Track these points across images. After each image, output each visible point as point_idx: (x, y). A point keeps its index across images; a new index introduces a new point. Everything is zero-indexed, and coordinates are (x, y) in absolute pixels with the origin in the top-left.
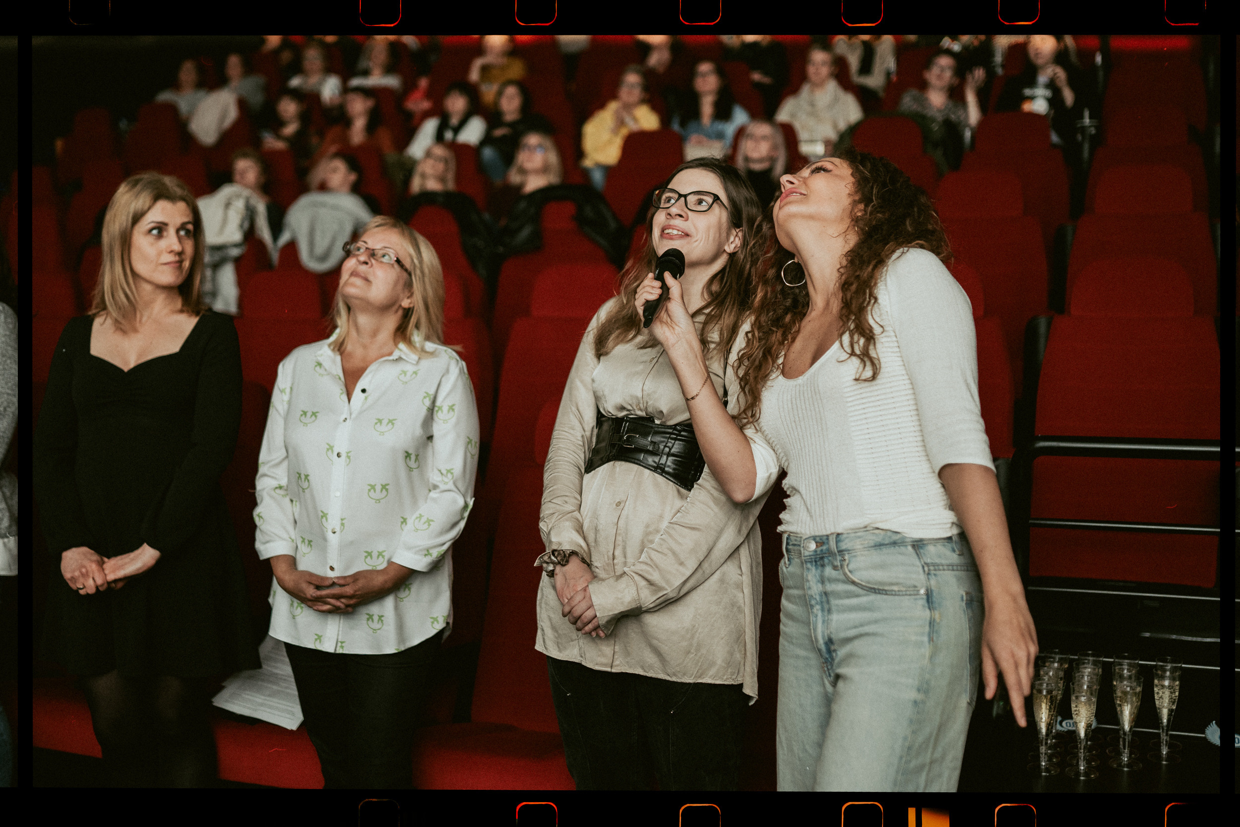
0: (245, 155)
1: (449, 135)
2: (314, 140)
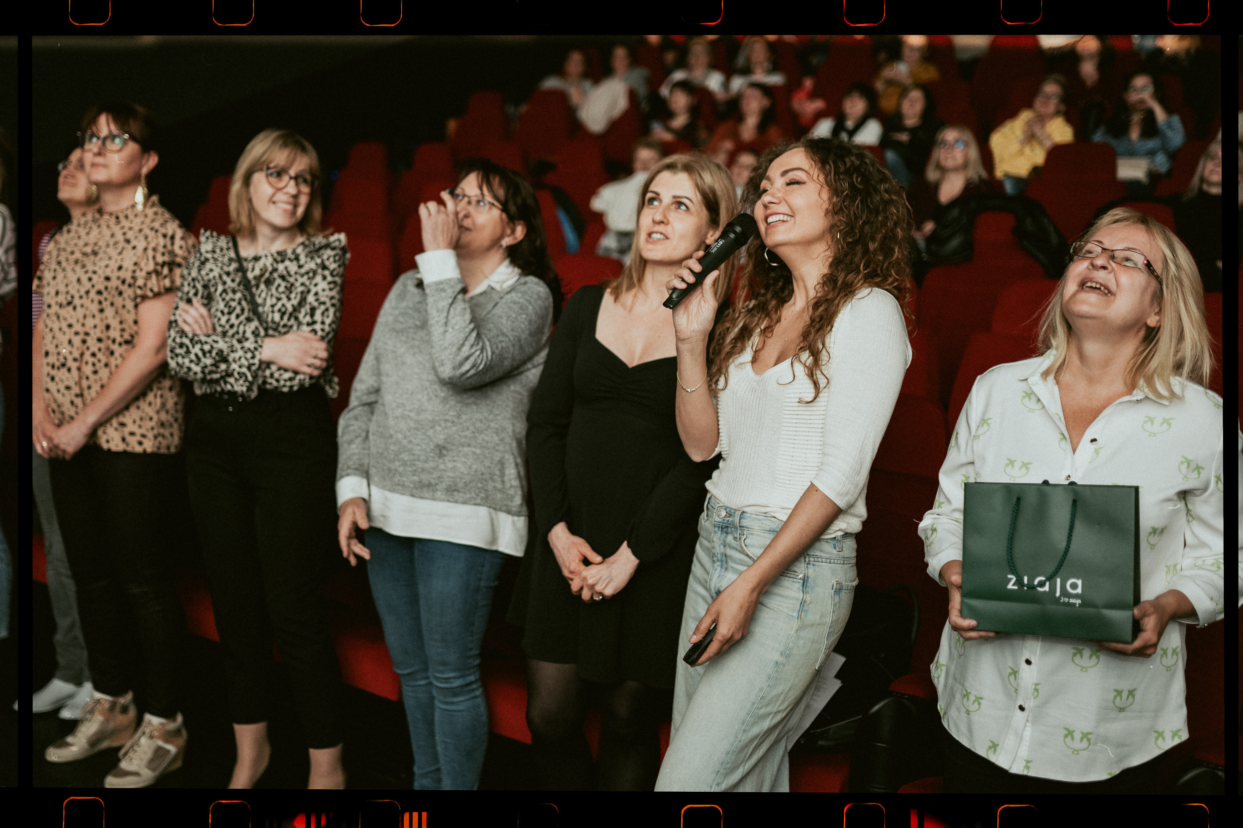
1: (844, 136)
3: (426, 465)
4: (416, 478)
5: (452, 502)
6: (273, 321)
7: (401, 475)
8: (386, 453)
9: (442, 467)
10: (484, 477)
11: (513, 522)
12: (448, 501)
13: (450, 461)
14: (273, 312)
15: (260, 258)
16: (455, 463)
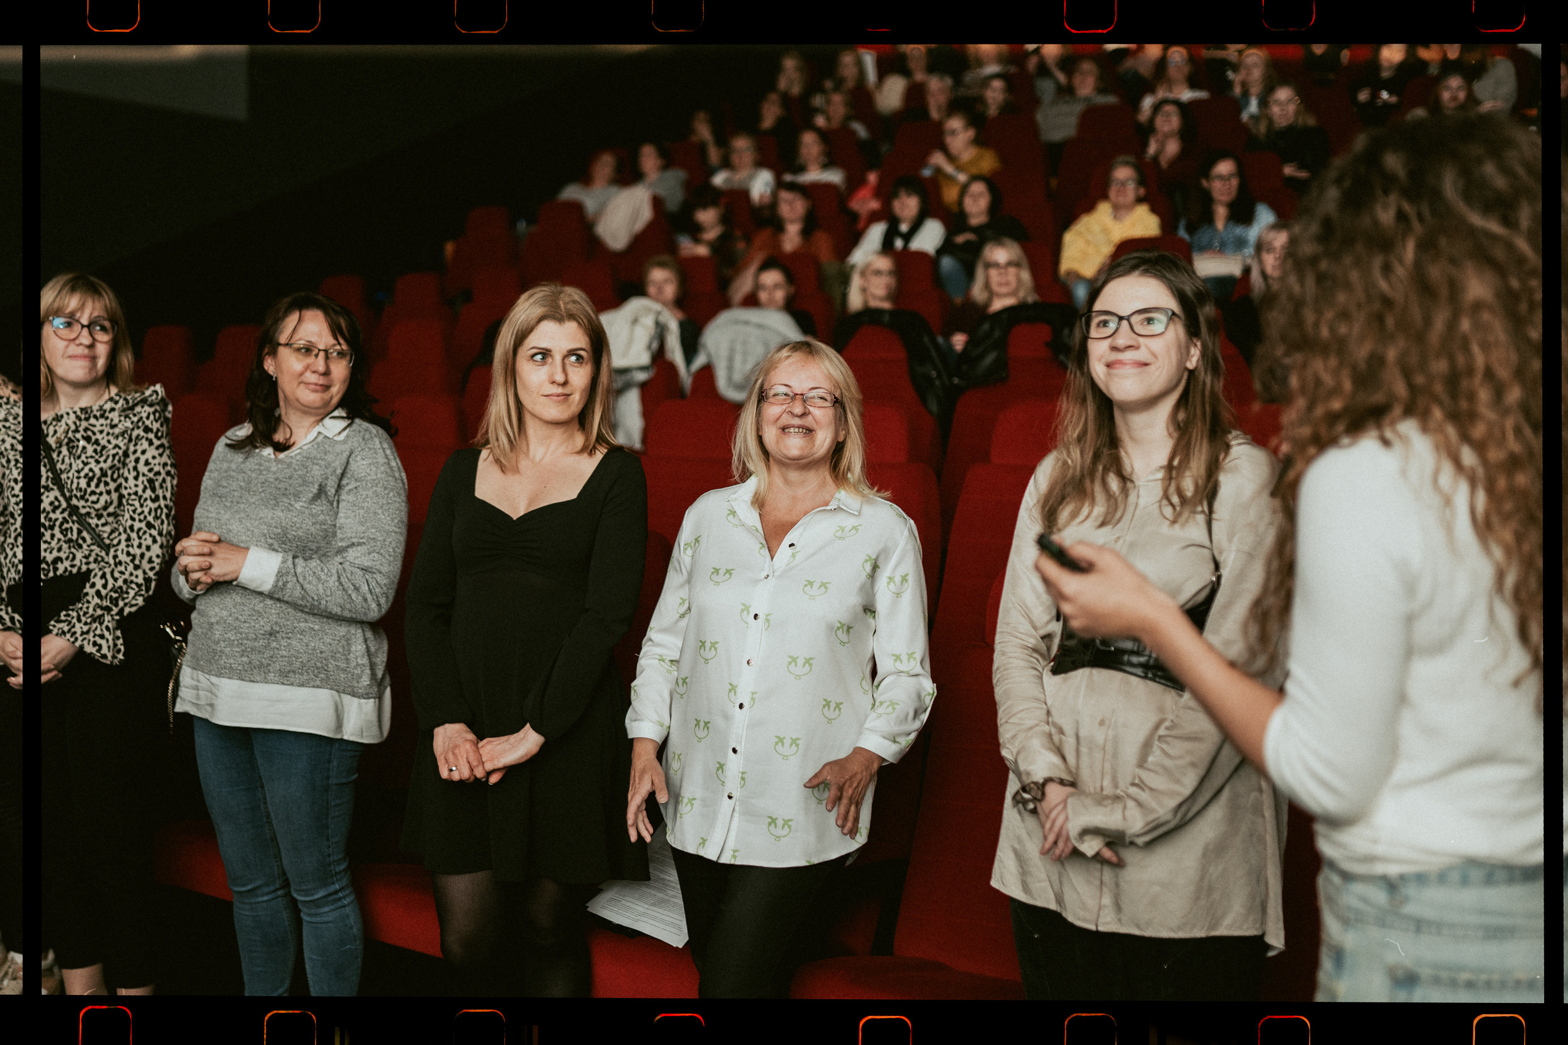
0: (662, 265)
1: (899, 243)
2: (741, 246)
3: (256, 644)
4: (245, 659)
5: (287, 685)
6: (79, 489)
7: (227, 657)
8: (209, 633)
9: (274, 644)
10: (324, 655)
11: (360, 705)
12: (283, 684)
13: (283, 638)
14: (78, 478)
15: (62, 416)
16: (289, 641)
